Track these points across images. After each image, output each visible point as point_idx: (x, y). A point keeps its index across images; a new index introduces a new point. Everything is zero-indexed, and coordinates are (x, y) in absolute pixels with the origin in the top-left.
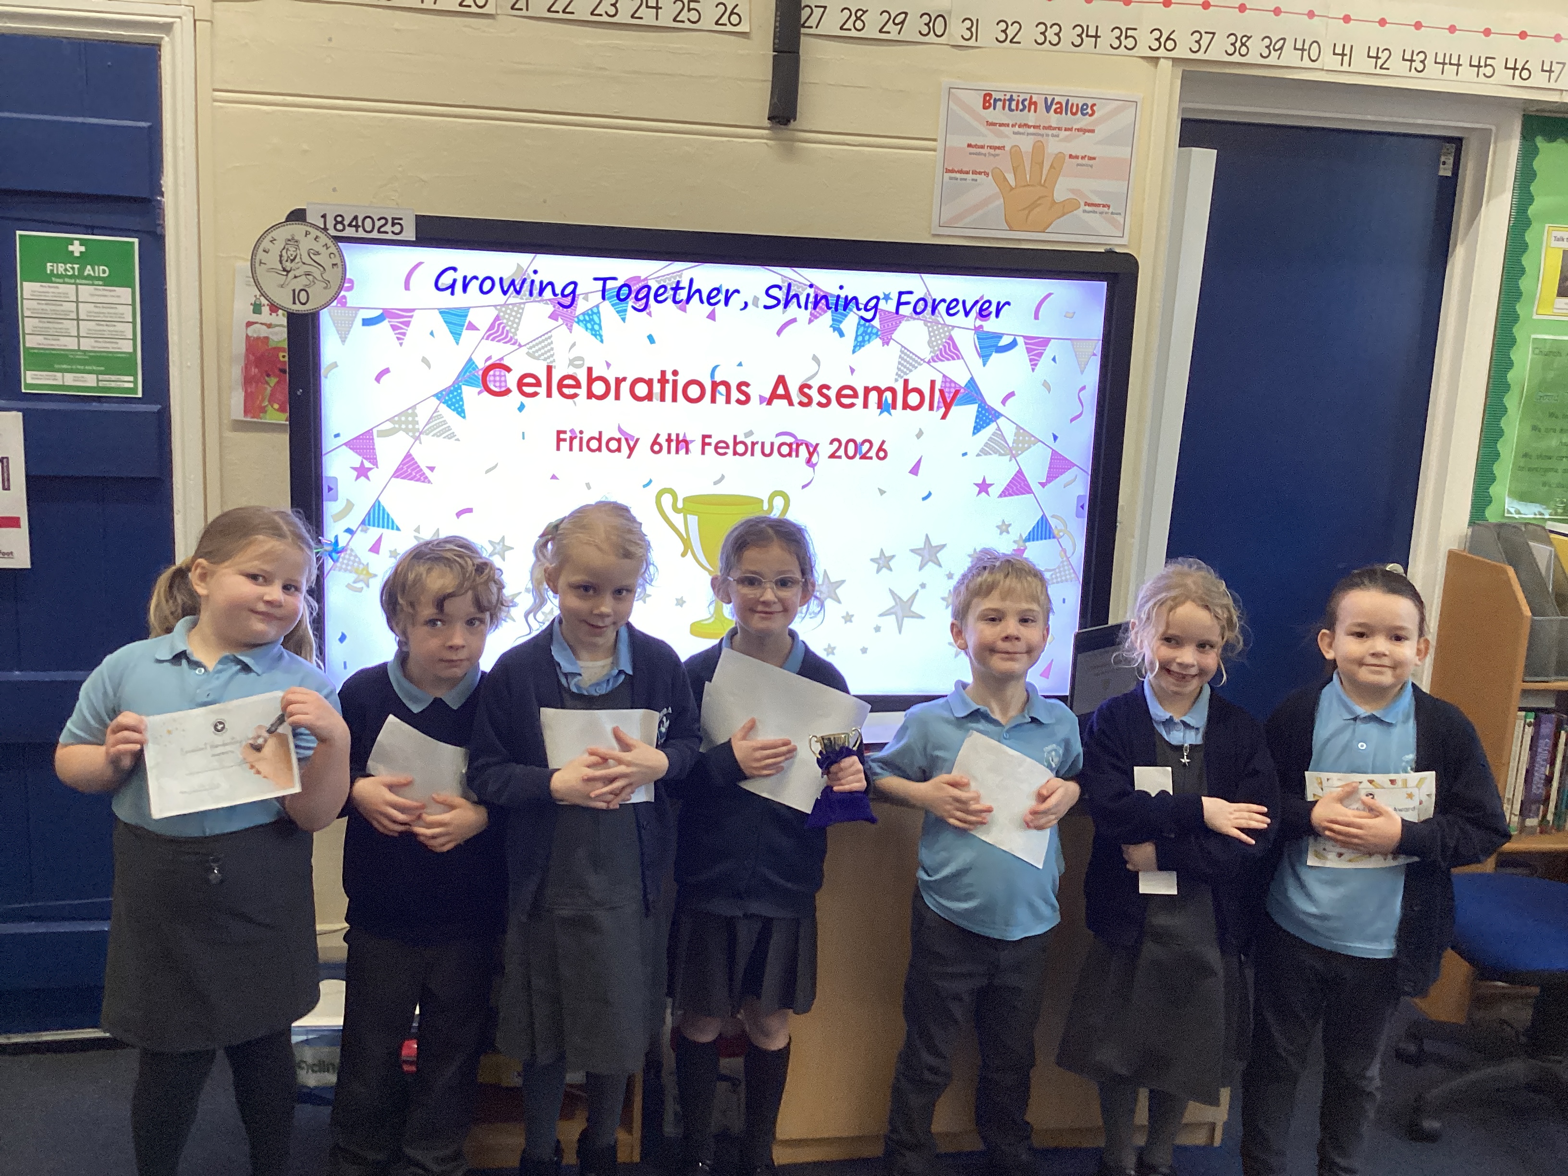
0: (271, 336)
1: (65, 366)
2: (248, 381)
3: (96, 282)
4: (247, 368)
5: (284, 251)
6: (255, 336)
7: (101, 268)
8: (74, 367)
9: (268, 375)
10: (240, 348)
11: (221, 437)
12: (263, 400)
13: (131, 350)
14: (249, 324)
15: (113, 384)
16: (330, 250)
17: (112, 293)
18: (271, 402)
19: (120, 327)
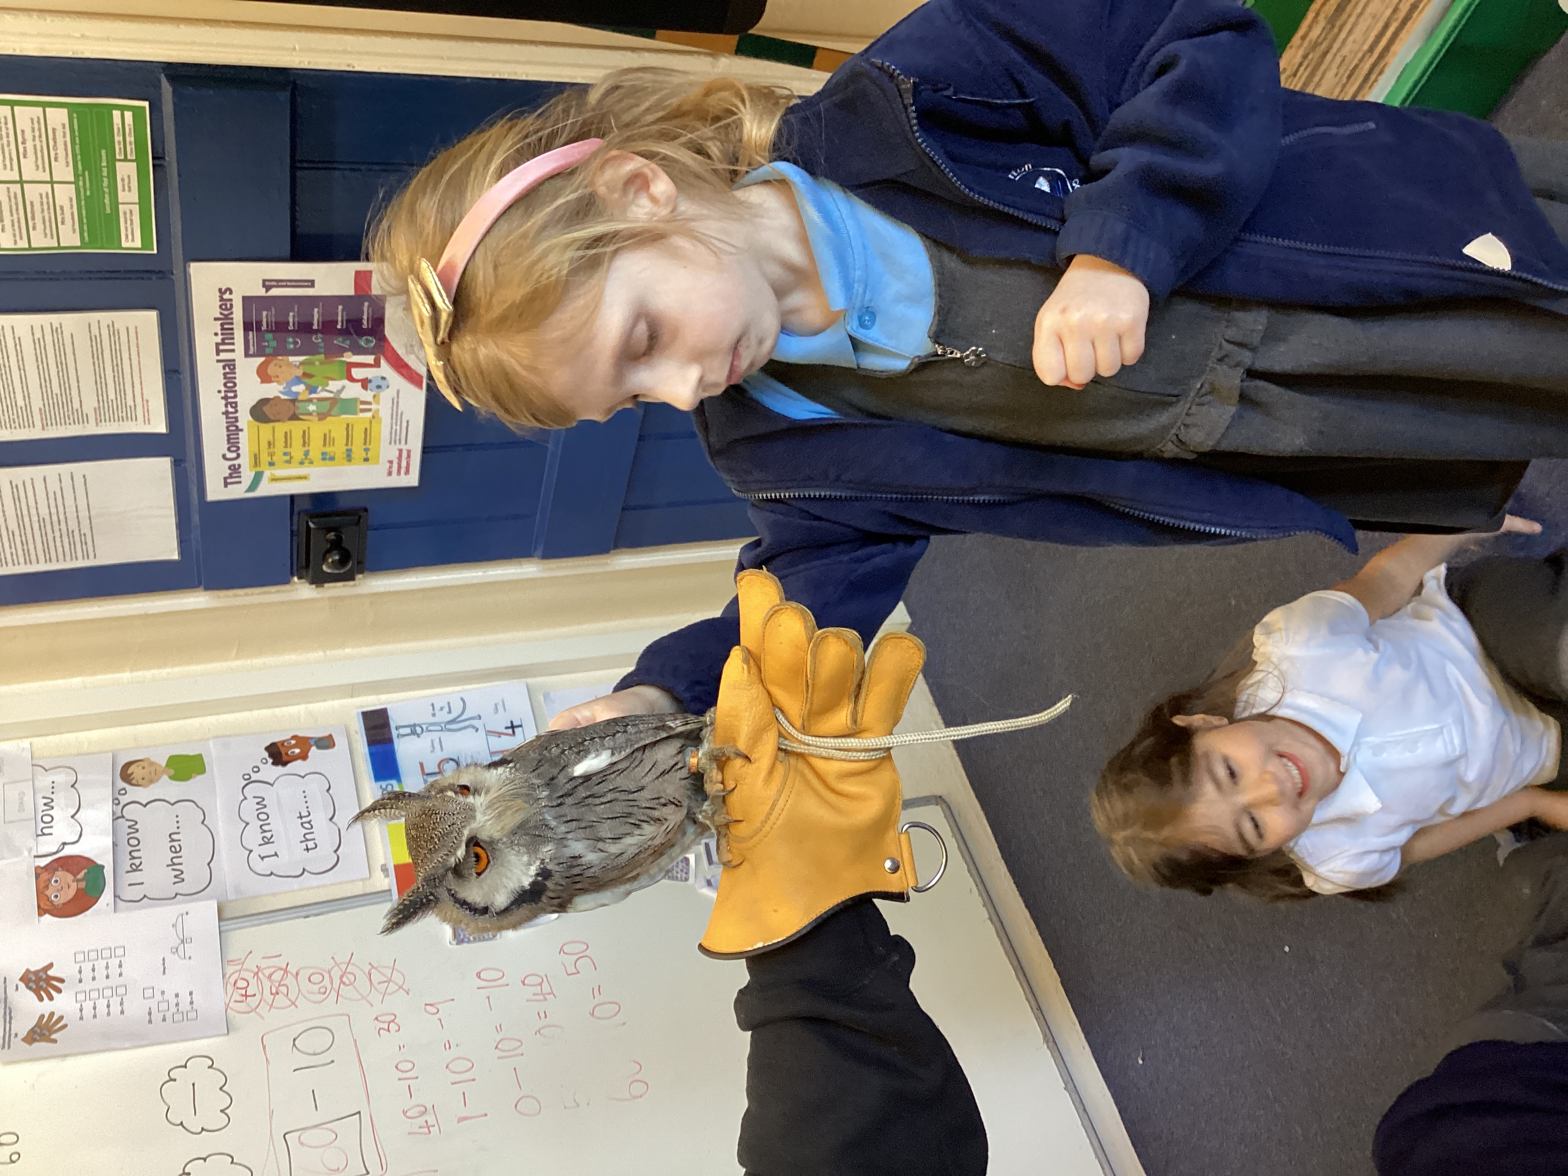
1: (107, 201)
8: (106, 190)
13: (65, 112)
15: (130, 139)
19: (23, 125)
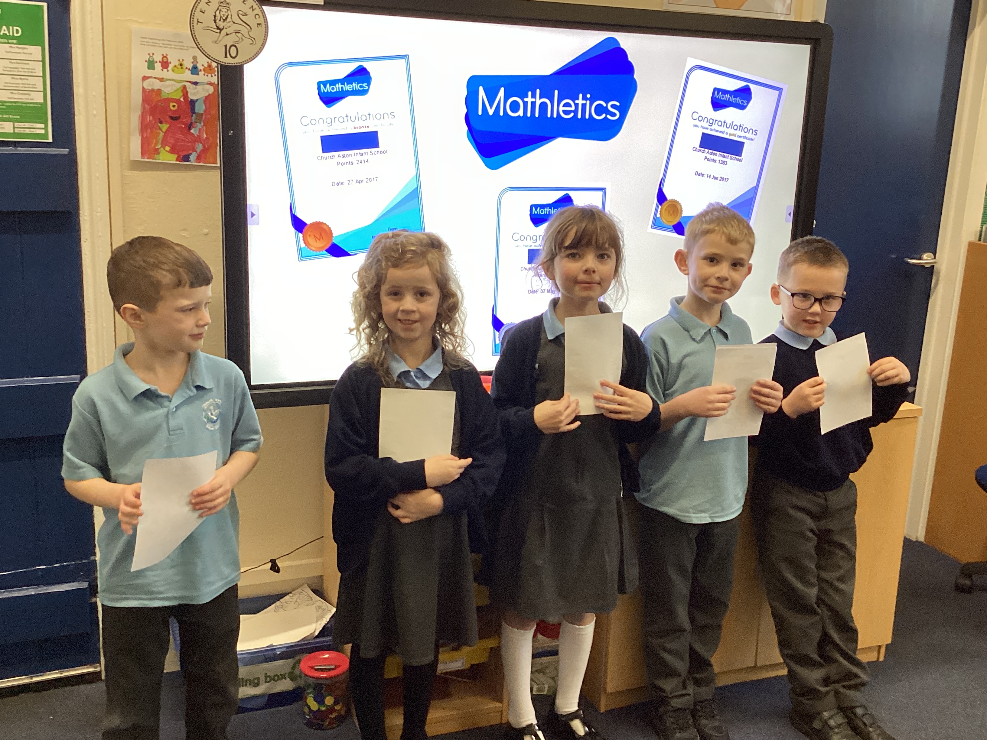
0: (163, 89)
2: (144, 127)
3: (10, 41)
4: (143, 117)
5: (218, 13)
6: (150, 88)
7: (15, 28)
9: (161, 123)
10: (138, 98)
11: (122, 176)
12: (156, 144)
13: (42, 101)
14: (145, 78)
15: (27, 131)
16: (256, 12)
17: (25, 51)
18: (164, 144)
19: (31, 80)
